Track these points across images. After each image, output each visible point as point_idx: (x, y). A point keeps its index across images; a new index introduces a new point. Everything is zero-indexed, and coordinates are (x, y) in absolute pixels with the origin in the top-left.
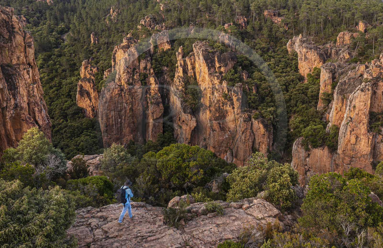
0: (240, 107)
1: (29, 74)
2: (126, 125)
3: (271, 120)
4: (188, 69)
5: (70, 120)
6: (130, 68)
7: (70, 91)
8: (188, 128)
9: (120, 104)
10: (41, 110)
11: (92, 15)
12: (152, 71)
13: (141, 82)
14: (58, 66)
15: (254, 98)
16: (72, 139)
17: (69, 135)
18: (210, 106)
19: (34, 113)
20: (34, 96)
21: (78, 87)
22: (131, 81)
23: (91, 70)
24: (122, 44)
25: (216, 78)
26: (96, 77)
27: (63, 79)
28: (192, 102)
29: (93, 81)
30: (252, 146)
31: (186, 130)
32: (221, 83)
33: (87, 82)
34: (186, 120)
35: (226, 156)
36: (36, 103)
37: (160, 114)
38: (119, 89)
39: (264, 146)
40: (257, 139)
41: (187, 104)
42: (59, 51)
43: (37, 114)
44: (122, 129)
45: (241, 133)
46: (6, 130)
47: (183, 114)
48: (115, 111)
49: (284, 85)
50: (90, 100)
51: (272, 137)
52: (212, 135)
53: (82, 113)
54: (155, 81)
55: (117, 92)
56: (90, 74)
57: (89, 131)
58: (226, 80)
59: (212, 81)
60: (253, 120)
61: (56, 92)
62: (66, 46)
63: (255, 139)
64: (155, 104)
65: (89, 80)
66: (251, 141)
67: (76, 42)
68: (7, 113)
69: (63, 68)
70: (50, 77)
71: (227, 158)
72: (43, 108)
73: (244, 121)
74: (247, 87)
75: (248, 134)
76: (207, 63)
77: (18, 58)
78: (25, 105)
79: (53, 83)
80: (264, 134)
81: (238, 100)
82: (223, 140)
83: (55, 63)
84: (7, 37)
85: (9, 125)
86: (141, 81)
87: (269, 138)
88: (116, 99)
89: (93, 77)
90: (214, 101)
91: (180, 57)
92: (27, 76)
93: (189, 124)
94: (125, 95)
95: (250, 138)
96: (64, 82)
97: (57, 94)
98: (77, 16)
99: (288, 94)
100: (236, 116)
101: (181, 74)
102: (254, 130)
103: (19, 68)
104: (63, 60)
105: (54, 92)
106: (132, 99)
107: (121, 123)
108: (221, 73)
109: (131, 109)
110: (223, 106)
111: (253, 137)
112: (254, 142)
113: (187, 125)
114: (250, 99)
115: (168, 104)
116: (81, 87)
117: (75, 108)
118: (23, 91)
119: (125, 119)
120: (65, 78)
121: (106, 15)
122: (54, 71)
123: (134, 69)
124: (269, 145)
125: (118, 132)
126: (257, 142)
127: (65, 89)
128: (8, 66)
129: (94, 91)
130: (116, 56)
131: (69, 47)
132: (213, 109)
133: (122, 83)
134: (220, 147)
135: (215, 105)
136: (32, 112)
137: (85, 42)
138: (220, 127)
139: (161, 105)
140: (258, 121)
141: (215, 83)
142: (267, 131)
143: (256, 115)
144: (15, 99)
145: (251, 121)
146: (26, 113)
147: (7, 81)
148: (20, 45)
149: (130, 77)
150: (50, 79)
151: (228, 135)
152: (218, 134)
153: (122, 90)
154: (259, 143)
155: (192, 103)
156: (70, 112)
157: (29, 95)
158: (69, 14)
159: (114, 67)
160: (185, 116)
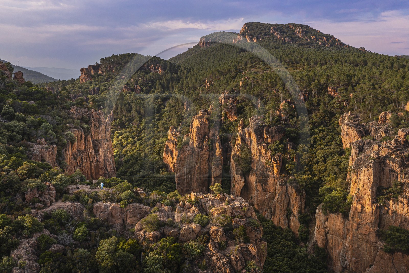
0: (279, 173)
1: (106, 145)
2: (195, 180)
3: (303, 186)
4: (246, 138)
5: (156, 172)
6: (201, 135)
7: (160, 150)
8: (239, 187)
9: (191, 163)
10: (110, 164)
11: (190, 85)
12: (218, 138)
13: (209, 147)
14: (156, 128)
15: (291, 167)
16: (154, 188)
17: (152, 184)
18: (256, 170)
19: (106, 165)
20: (107, 156)
21: (165, 146)
22: (201, 145)
23: (176, 134)
24: (198, 115)
25: (262, 147)
26: (178, 139)
27: (157, 139)
28: (244, 165)
29: (176, 143)
30: (286, 206)
31: (237, 188)
32: (266, 152)
33: (171, 144)
34: (237, 180)
35: (266, 214)
36: (108, 160)
37: (219, 174)
38: (190, 151)
39: (296, 208)
40: (291, 201)
41: (240, 167)
42: (159, 116)
43: (107, 166)
44: (192, 184)
45: (278, 195)
46: (91, 172)
47: (236, 175)
48: (187, 168)
49: (323, 157)
50: (173, 158)
51: (304, 201)
52: (256, 195)
53: (166, 167)
54: (219, 146)
55: (189, 153)
56: (174, 137)
57: (168, 182)
58: (271, 150)
59: (259, 149)
60: (288, 184)
61: (150, 149)
62: (165, 111)
63: (289, 201)
64: (216, 165)
65: (173, 142)
66: (286, 202)
67: (173, 109)
68: (93, 164)
69: (159, 130)
70: (148, 137)
71: (267, 216)
72: (111, 162)
73: (280, 185)
74: (288, 156)
75: (283, 197)
76: (256, 135)
77: (102, 136)
78: (102, 161)
79: (150, 142)
80: (296, 198)
81: (276, 167)
82: (265, 200)
83: (154, 126)
84: (98, 126)
85: (93, 170)
86: (209, 145)
87: (301, 201)
88: (188, 159)
89: (176, 140)
90: (260, 166)
91: (240, 128)
92: (105, 146)
93: (239, 183)
94: (195, 156)
95: (285, 200)
96: (157, 142)
97: (150, 151)
98: (179, 86)
99: (326, 165)
100: (275, 180)
101: (239, 142)
102: (289, 194)
103: (101, 142)
104: (160, 123)
105: (148, 149)
106: (201, 159)
107: (191, 179)
108: (268, 144)
109: (199, 168)
110: (266, 171)
111: (288, 199)
112: (288, 204)
113: (238, 184)
114: (288, 167)
115: (229, 166)
116: (167, 147)
117: (161, 163)
118: (101, 153)
119: (194, 176)
120: (158, 139)
121: (201, 86)
122: (152, 132)
123: (205, 136)
124: (300, 207)
125: (188, 185)
126: (292, 203)
127: (157, 148)
128: (97, 141)
129: (176, 150)
130: (193, 124)
131: (167, 113)
132: (258, 173)
133: (194, 146)
134: (263, 205)
135: (260, 170)
136: (105, 165)
137: (179, 109)
138: (263, 188)
139: (220, 166)
140: (292, 186)
141: (262, 151)
142: (298, 195)
143: (291, 181)
144: (97, 157)
145: (286, 185)
146: (102, 165)
147: (94, 148)
148: (104, 130)
149: (200, 142)
150: (148, 139)
151: (269, 196)
152: (261, 194)
153: (193, 152)
154: (293, 205)
155: (244, 167)
156: (156, 166)
157: (105, 155)
158: (174, 84)
159: (191, 133)
160: (237, 177)
